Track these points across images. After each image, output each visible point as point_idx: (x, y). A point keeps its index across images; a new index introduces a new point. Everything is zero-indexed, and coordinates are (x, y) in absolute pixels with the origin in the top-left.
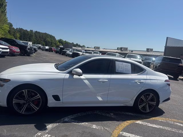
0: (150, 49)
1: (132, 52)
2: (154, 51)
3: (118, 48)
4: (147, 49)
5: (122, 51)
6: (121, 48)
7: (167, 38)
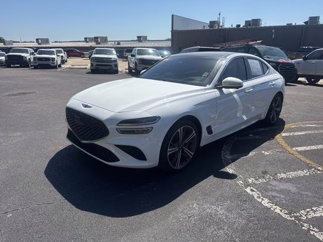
0: (143, 37)
1: (119, 44)
2: (149, 41)
3: (86, 38)
4: (138, 37)
5: (99, 44)
6: (95, 38)
7: (173, 15)
